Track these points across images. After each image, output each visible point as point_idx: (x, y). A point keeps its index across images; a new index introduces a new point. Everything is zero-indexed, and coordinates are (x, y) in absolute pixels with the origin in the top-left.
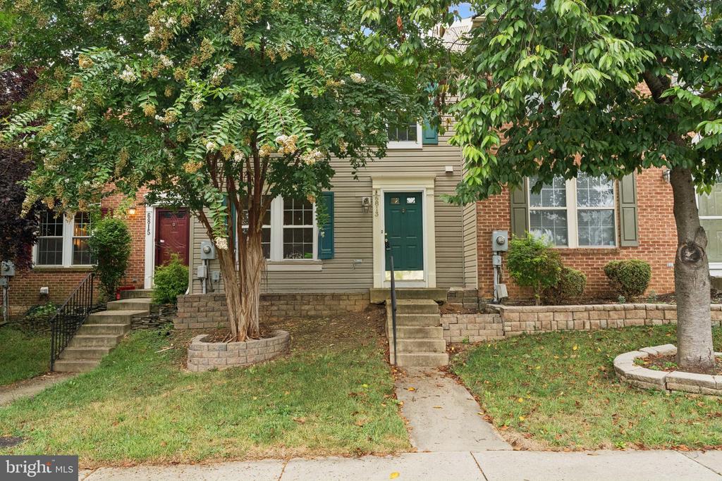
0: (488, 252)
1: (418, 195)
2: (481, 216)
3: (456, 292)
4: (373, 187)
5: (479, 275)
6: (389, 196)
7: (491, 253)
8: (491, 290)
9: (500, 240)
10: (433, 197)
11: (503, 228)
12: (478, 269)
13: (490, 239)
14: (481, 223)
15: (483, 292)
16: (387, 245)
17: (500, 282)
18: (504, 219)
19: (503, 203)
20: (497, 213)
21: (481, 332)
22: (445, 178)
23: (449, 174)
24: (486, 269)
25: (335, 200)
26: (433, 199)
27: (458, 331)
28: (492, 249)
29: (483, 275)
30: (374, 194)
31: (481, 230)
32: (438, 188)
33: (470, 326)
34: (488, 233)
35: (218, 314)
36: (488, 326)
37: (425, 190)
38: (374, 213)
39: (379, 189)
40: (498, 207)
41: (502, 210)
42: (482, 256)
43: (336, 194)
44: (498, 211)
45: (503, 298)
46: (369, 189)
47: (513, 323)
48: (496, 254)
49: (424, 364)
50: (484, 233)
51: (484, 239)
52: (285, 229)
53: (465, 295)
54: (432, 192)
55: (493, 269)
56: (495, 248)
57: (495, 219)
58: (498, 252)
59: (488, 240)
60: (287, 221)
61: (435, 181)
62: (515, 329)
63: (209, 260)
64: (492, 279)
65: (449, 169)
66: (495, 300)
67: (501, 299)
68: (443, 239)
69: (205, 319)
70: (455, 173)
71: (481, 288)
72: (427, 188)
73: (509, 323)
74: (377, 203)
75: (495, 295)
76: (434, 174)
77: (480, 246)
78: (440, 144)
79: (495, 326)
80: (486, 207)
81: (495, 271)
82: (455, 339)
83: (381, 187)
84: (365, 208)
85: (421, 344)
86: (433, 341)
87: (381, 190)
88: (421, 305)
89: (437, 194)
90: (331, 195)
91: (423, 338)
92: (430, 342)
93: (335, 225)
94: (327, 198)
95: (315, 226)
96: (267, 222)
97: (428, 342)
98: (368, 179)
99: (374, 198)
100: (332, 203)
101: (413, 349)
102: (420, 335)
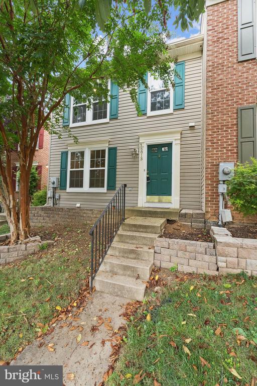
0: (215, 182)
1: (169, 145)
2: (209, 152)
3: (186, 214)
4: (140, 141)
5: (206, 201)
6: (150, 147)
7: (218, 182)
8: (217, 214)
9: (226, 170)
11: (230, 160)
12: (206, 195)
13: (217, 171)
14: (209, 157)
15: (209, 215)
16: (148, 179)
17: (226, 208)
18: (231, 153)
19: (231, 139)
20: (225, 148)
21: (192, 262)
22: (189, 132)
23: (192, 127)
24: (214, 196)
25: (118, 152)
26: (179, 146)
27: (169, 257)
28: (218, 179)
29: (210, 201)
30: (140, 146)
31: (209, 163)
32: (183, 139)
33: (180, 253)
34: (215, 165)
35: (42, 218)
36: (199, 256)
37: (174, 141)
38: (140, 159)
39: (144, 143)
40: (226, 142)
41: (230, 145)
42: (209, 184)
43: (118, 148)
44: (225, 146)
45: (228, 222)
46: (137, 143)
47: (229, 259)
48: (222, 183)
49: (119, 293)
50: (211, 165)
51: (212, 171)
52: (91, 170)
53: (194, 216)
54: (179, 142)
55: (219, 196)
56: (221, 177)
57: (223, 154)
58: (224, 181)
59: (215, 171)
60: (92, 166)
61: (181, 134)
62: (232, 266)
63: (55, 188)
64: (218, 204)
65: (193, 124)
66: (220, 223)
67: (225, 223)
69: (36, 221)
70: (196, 127)
71: (207, 212)
72: (175, 140)
73: (224, 259)
74: (142, 152)
75: (220, 219)
76: (181, 129)
77: (208, 177)
78: (186, 108)
79: (207, 257)
80: (214, 143)
81: (221, 198)
82: (164, 265)
83: (145, 142)
84: (135, 155)
85: (126, 268)
86: (137, 266)
87: (145, 144)
88: (145, 225)
89: (183, 143)
90: (115, 149)
91: (135, 259)
92: (134, 267)
93: (118, 167)
94: (113, 151)
95: (106, 168)
96: (82, 166)
97: (132, 267)
98: (137, 137)
99: (140, 149)
100: (116, 153)
101: (118, 271)
102: (132, 256)
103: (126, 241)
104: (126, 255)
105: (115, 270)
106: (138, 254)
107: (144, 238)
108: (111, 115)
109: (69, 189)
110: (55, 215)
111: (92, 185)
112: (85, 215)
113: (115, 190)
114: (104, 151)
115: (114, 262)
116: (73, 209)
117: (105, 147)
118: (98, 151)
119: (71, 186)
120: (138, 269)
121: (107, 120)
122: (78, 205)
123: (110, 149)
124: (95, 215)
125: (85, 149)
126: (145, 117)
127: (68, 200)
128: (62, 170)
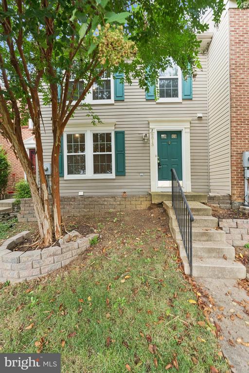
0: (240, 168)
2: (234, 141)
4: (150, 127)
5: (232, 185)
6: (160, 133)
7: (243, 169)
10: (189, 135)
12: (232, 180)
14: (234, 146)
15: (235, 197)
16: (159, 164)
20: (247, 139)
22: (197, 122)
23: (200, 118)
24: (239, 180)
25: (126, 136)
27: (240, 236)
28: (243, 165)
29: (235, 185)
30: (151, 131)
31: (234, 151)
32: (193, 128)
34: (239, 154)
37: (184, 129)
38: (151, 144)
39: (154, 128)
42: (234, 170)
43: (126, 132)
44: (247, 137)
46: (147, 129)
48: (247, 169)
50: (236, 153)
51: (237, 158)
52: (94, 155)
53: (221, 198)
54: (188, 130)
55: (244, 180)
56: (246, 164)
57: (245, 144)
58: (248, 167)
59: (240, 158)
60: (95, 150)
61: (190, 123)
63: (48, 175)
65: (200, 115)
66: (246, 203)
68: (195, 161)
70: (203, 118)
71: (233, 194)
72: (185, 128)
74: (153, 137)
75: (246, 199)
76: (191, 119)
77: (233, 163)
78: (193, 99)
80: (238, 134)
81: (246, 182)
83: (156, 127)
84: (145, 140)
87: (155, 129)
89: (192, 131)
90: (123, 133)
93: (126, 152)
94: (120, 135)
95: (113, 153)
96: (83, 150)
98: (147, 122)
99: (150, 134)
100: (124, 138)
102: (205, 238)
108: (116, 96)
109: (67, 176)
110: (65, 206)
111: (96, 171)
112: (106, 203)
113: (125, 175)
114: (109, 135)
117: (112, 130)
118: (102, 135)
119: (70, 172)
121: (112, 101)
122: (81, 193)
123: (116, 133)
124: (118, 203)
125: (86, 131)
126: (154, 103)
127: (67, 188)
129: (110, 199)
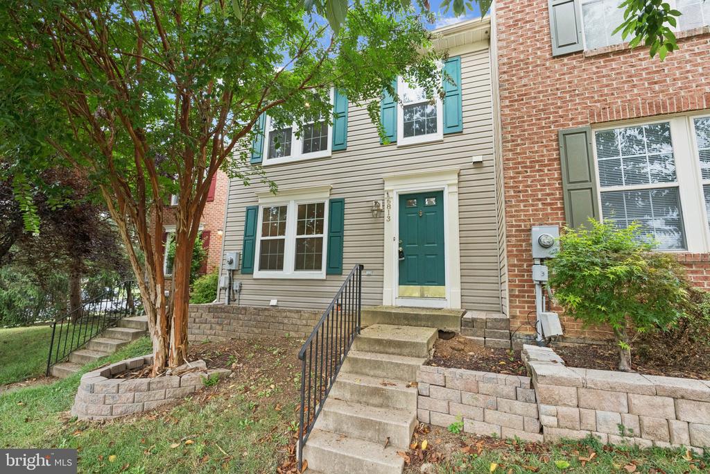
0: (525, 260)
1: (439, 195)
2: (511, 206)
3: (473, 320)
4: (386, 188)
5: (511, 296)
6: (404, 199)
7: (531, 261)
8: (532, 321)
9: (545, 241)
10: (457, 195)
11: (550, 222)
12: (510, 286)
13: (528, 240)
14: (511, 216)
15: (517, 324)
16: (401, 254)
17: (549, 308)
18: (552, 209)
19: (549, 185)
20: (539, 200)
21: (490, 414)
22: (472, 171)
23: (478, 164)
24: (524, 287)
25: (346, 206)
26: (456, 197)
27: (445, 404)
28: (531, 255)
29: (517, 296)
30: (386, 195)
31: (512, 226)
32: (462, 184)
33: (467, 397)
34: (523, 231)
35: (208, 326)
36: (504, 403)
37: (446, 187)
38: (386, 218)
39: (392, 190)
40: (541, 190)
41: (548, 195)
42: (514, 265)
43: (347, 201)
44: (540, 197)
45: (555, 337)
46: (381, 192)
47: (562, 410)
48: (538, 262)
50: (516, 231)
51: (518, 241)
52: (297, 239)
53: (489, 324)
54: (455, 189)
55: (534, 286)
56: (537, 253)
57: (537, 210)
58: (542, 260)
59: (524, 241)
60: (300, 231)
61: (459, 175)
62: (569, 424)
63: (234, 270)
64: (534, 302)
65: (479, 159)
66: (540, 338)
67: (550, 339)
69: (197, 331)
70: (485, 164)
71: (514, 317)
72: (449, 185)
73: (552, 409)
74: (389, 206)
75: (539, 330)
76: (458, 167)
77: (512, 251)
78: (465, 131)
79: (519, 406)
80: (519, 192)
81: (538, 291)
82: (437, 420)
83: (395, 189)
84: (377, 212)
85: (364, 424)
86: (386, 422)
87: (395, 192)
88: (399, 342)
89: (463, 190)
90: (342, 202)
91: (381, 406)
92: (380, 423)
93: (346, 233)
94: (338, 206)
95: (325, 236)
96: (283, 233)
97: (376, 422)
98: (380, 181)
99: (386, 201)
100: (343, 209)
101: (350, 431)
102: (376, 400)
103: (364, 370)
104: (364, 399)
105: (345, 428)
106: (388, 398)
107: (398, 365)
108: (334, 144)
109: (257, 273)
110: (232, 321)
111: (299, 266)
112: (286, 321)
113: (341, 274)
114: (321, 206)
115: (341, 412)
116: (265, 309)
117: (324, 198)
118: (311, 206)
119: (262, 267)
120: (389, 428)
121: (328, 153)
122: (274, 302)
123: (332, 202)
124: (304, 322)
125: (289, 201)
126: (394, 147)
127: (256, 292)
128: (247, 238)
129: (293, 315)
